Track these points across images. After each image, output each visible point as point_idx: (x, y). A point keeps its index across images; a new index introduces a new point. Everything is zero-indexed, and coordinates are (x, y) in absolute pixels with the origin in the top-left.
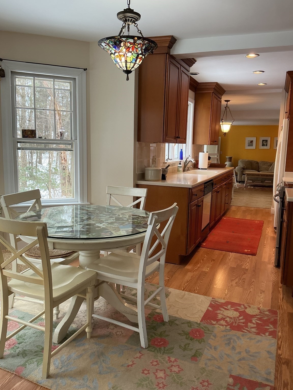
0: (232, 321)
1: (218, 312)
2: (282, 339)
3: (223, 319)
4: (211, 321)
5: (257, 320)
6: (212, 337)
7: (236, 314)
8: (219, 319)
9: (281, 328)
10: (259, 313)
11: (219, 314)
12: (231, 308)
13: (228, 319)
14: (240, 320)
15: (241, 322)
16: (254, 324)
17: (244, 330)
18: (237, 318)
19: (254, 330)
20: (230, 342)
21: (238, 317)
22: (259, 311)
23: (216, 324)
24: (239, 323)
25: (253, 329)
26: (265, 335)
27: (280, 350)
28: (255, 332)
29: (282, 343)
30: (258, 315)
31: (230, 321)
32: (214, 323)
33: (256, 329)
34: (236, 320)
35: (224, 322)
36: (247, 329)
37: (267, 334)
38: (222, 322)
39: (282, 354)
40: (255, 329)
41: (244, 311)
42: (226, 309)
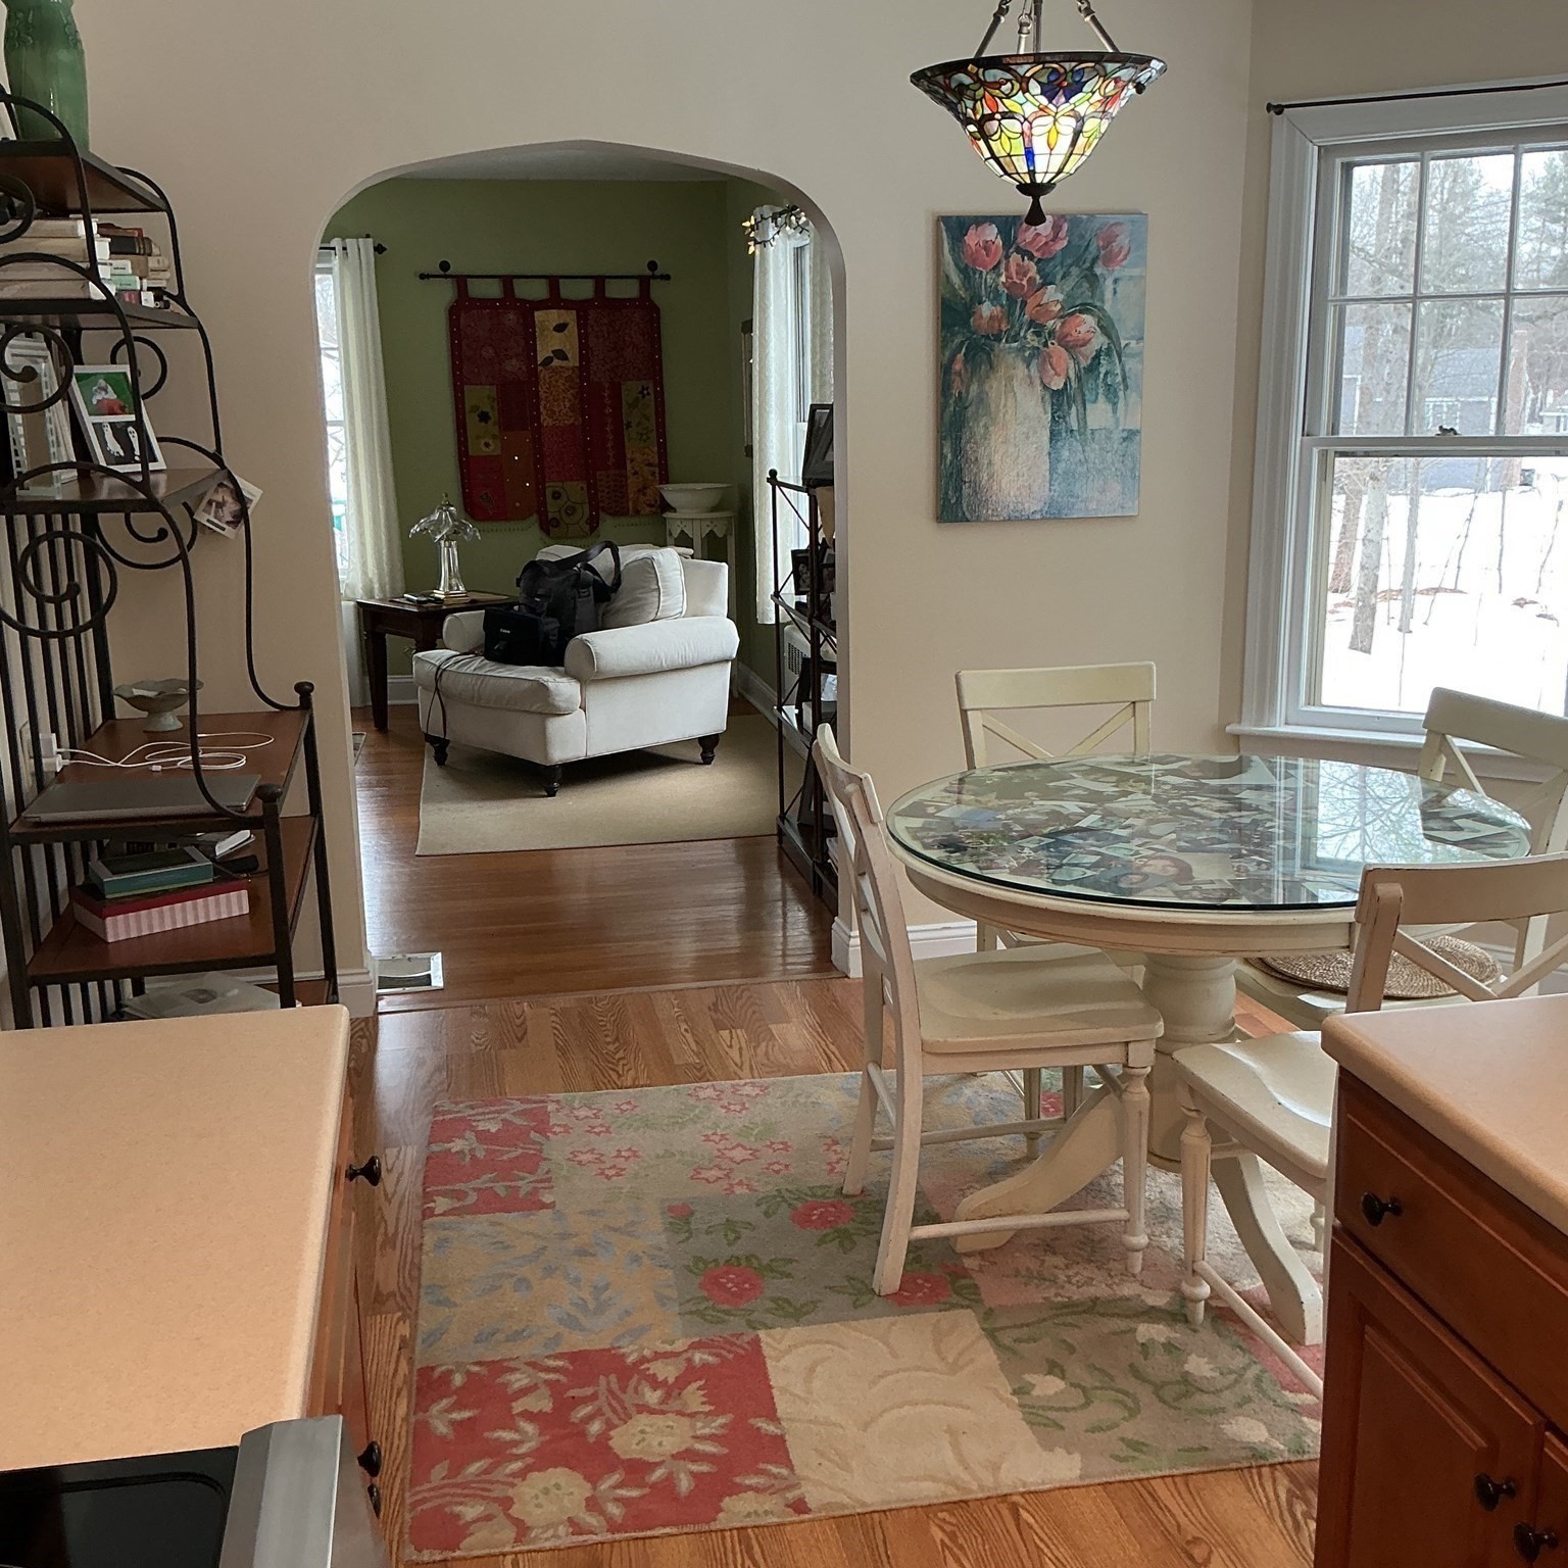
0: (629, 1398)
1: (721, 1420)
2: (392, 1389)
3: (673, 1390)
4: (717, 1355)
5: (516, 1444)
6: (673, 1293)
7: (627, 1441)
8: (690, 1383)
9: (395, 1445)
10: (511, 1492)
11: (707, 1408)
12: (671, 1473)
13: (652, 1397)
14: (598, 1413)
15: (585, 1400)
16: (528, 1416)
17: (560, 1363)
18: (616, 1421)
19: (518, 1380)
20: (596, 1299)
21: (610, 1426)
22: (515, 1511)
23: (689, 1354)
24: (594, 1397)
25: (525, 1382)
26: (468, 1373)
27: (403, 1339)
28: (513, 1370)
29: (393, 1366)
30: (516, 1481)
31: (636, 1390)
32: (698, 1357)
33: (510, 1391)
34: (615, 1411)
35: (660, 1379)
36: (552, 1376)
37: (458, 1380)
38: (667, 1371)
39: (397, 1323)
40: (516, 1386)
41: (593, 1479)
42: (689, 1455)
